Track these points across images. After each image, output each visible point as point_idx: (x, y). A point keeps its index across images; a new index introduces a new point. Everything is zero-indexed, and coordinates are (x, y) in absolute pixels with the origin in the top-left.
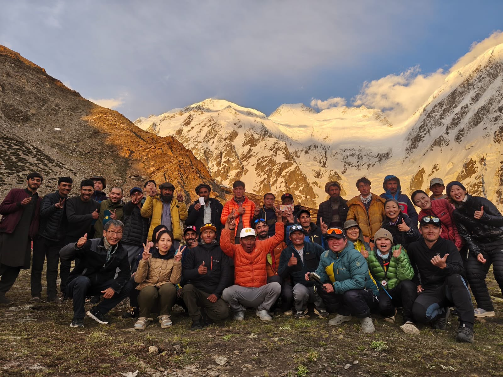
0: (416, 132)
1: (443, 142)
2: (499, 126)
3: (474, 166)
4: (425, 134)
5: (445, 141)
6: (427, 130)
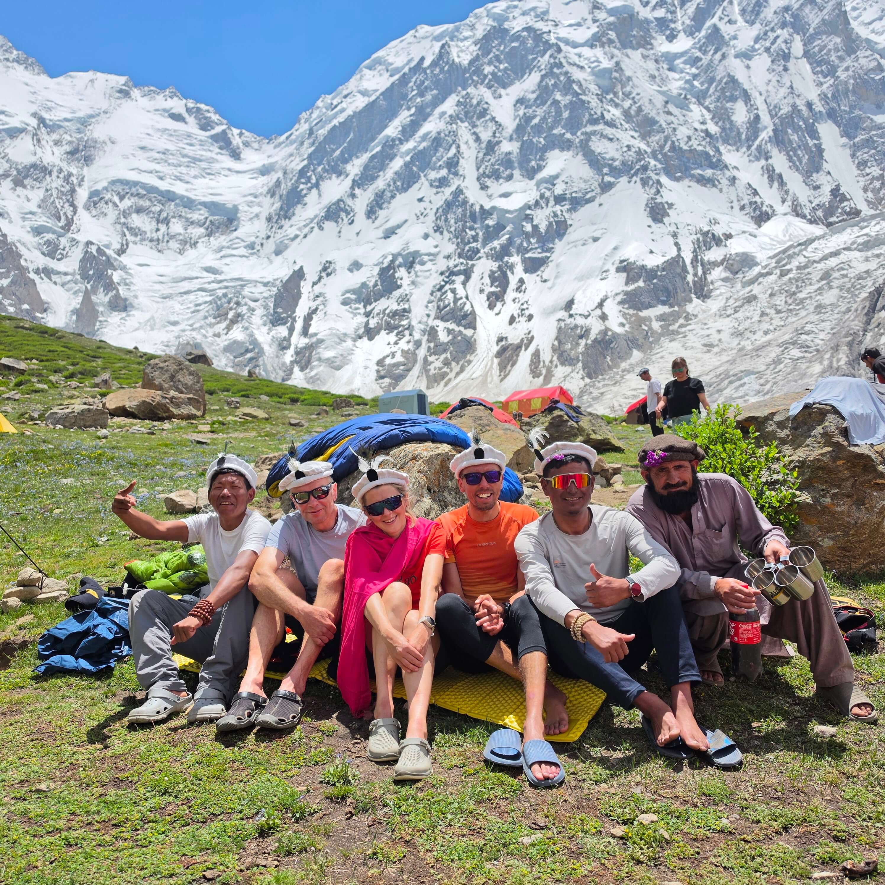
0: (291, 180)
1: (343, 215)
2: (444, 199)
3: (397, 275)
4: (310, 189)
5: (348, 214)
6: (314, 180)
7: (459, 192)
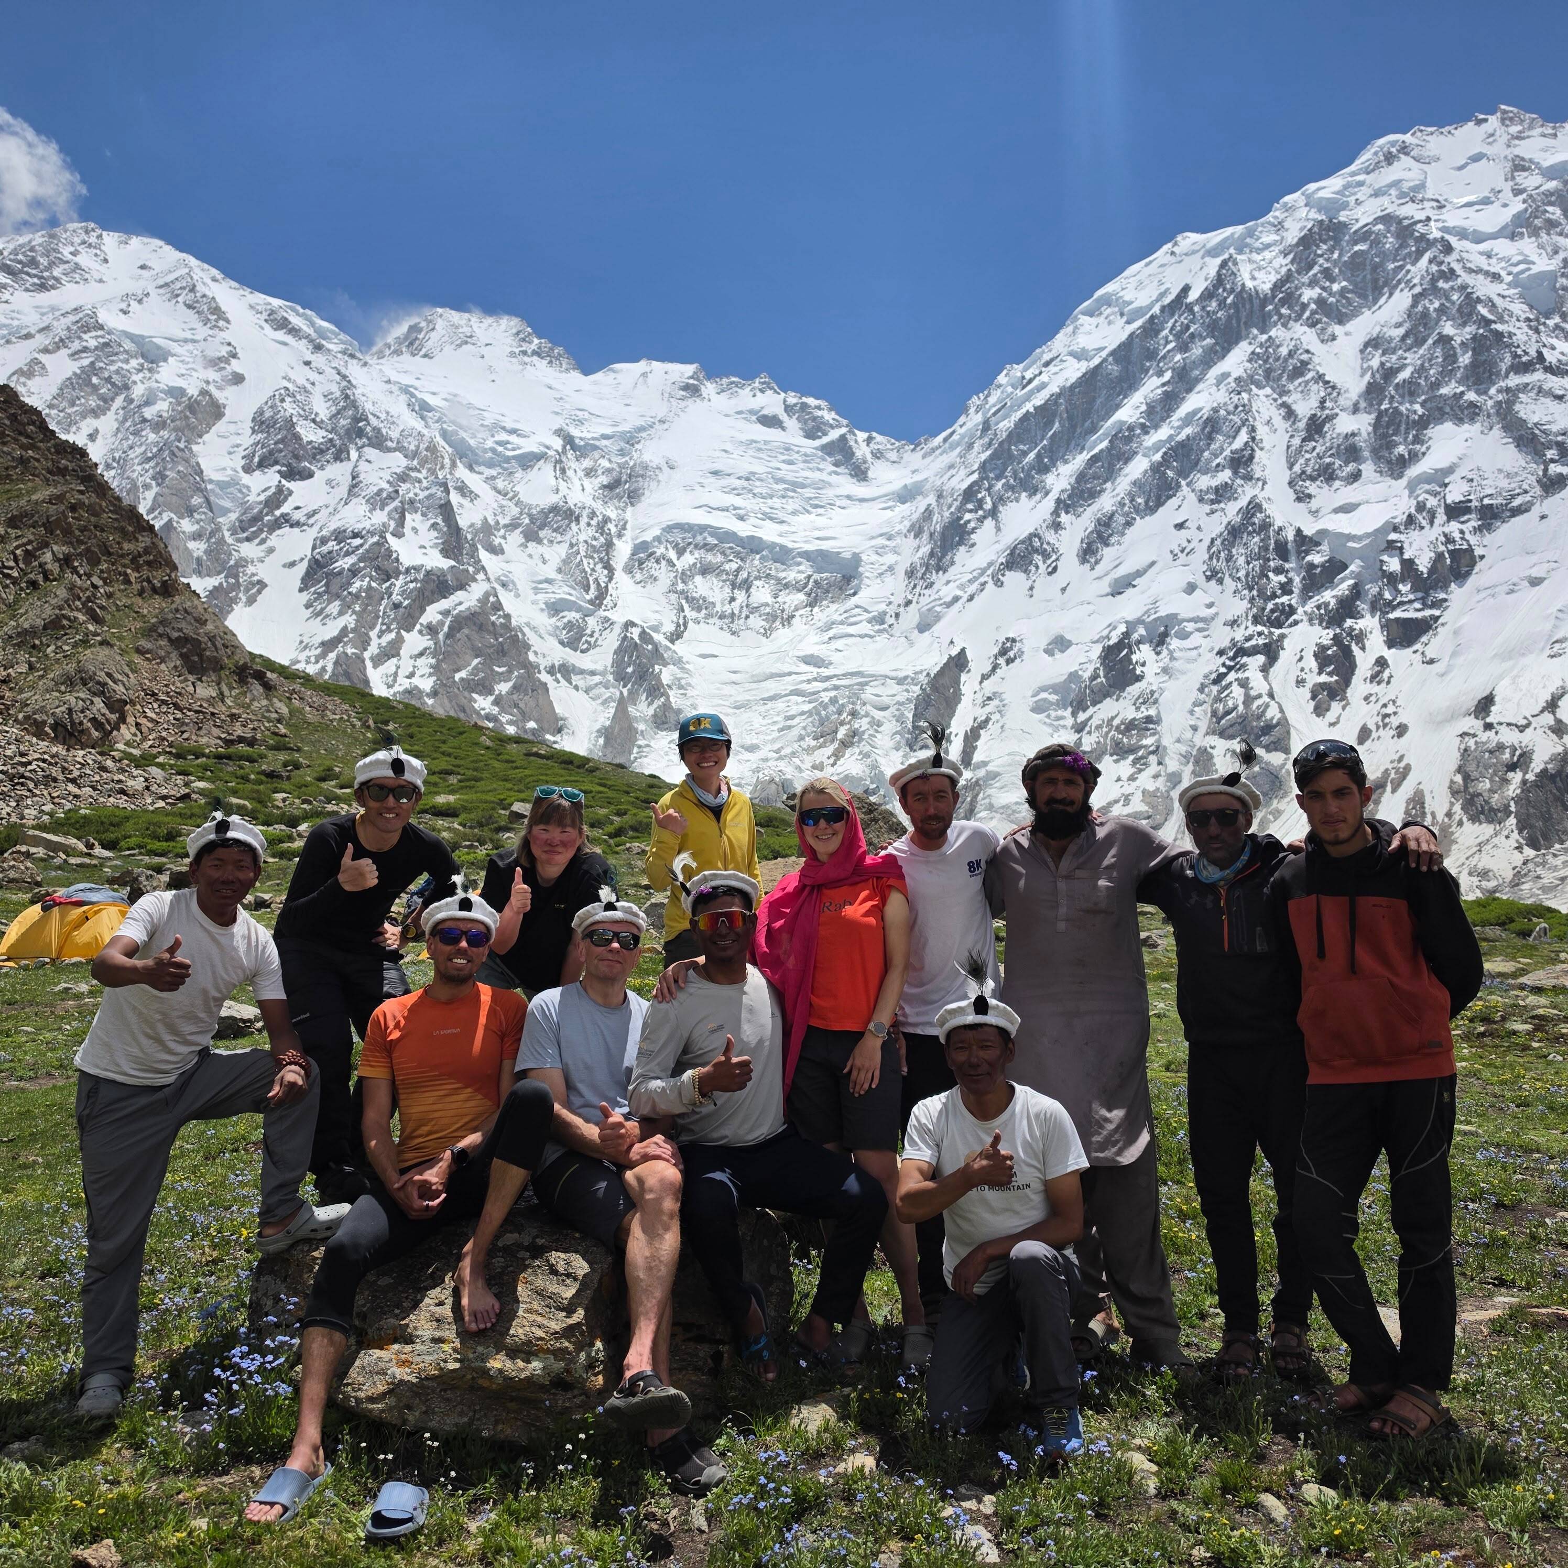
0: (950, 506)
1: (1038, 559)
2: (1225, 522)
3: (1134, 658)
4: (981, 520)
5: (1046, 555)
6: (988, 505)
7: (1254, 507)
